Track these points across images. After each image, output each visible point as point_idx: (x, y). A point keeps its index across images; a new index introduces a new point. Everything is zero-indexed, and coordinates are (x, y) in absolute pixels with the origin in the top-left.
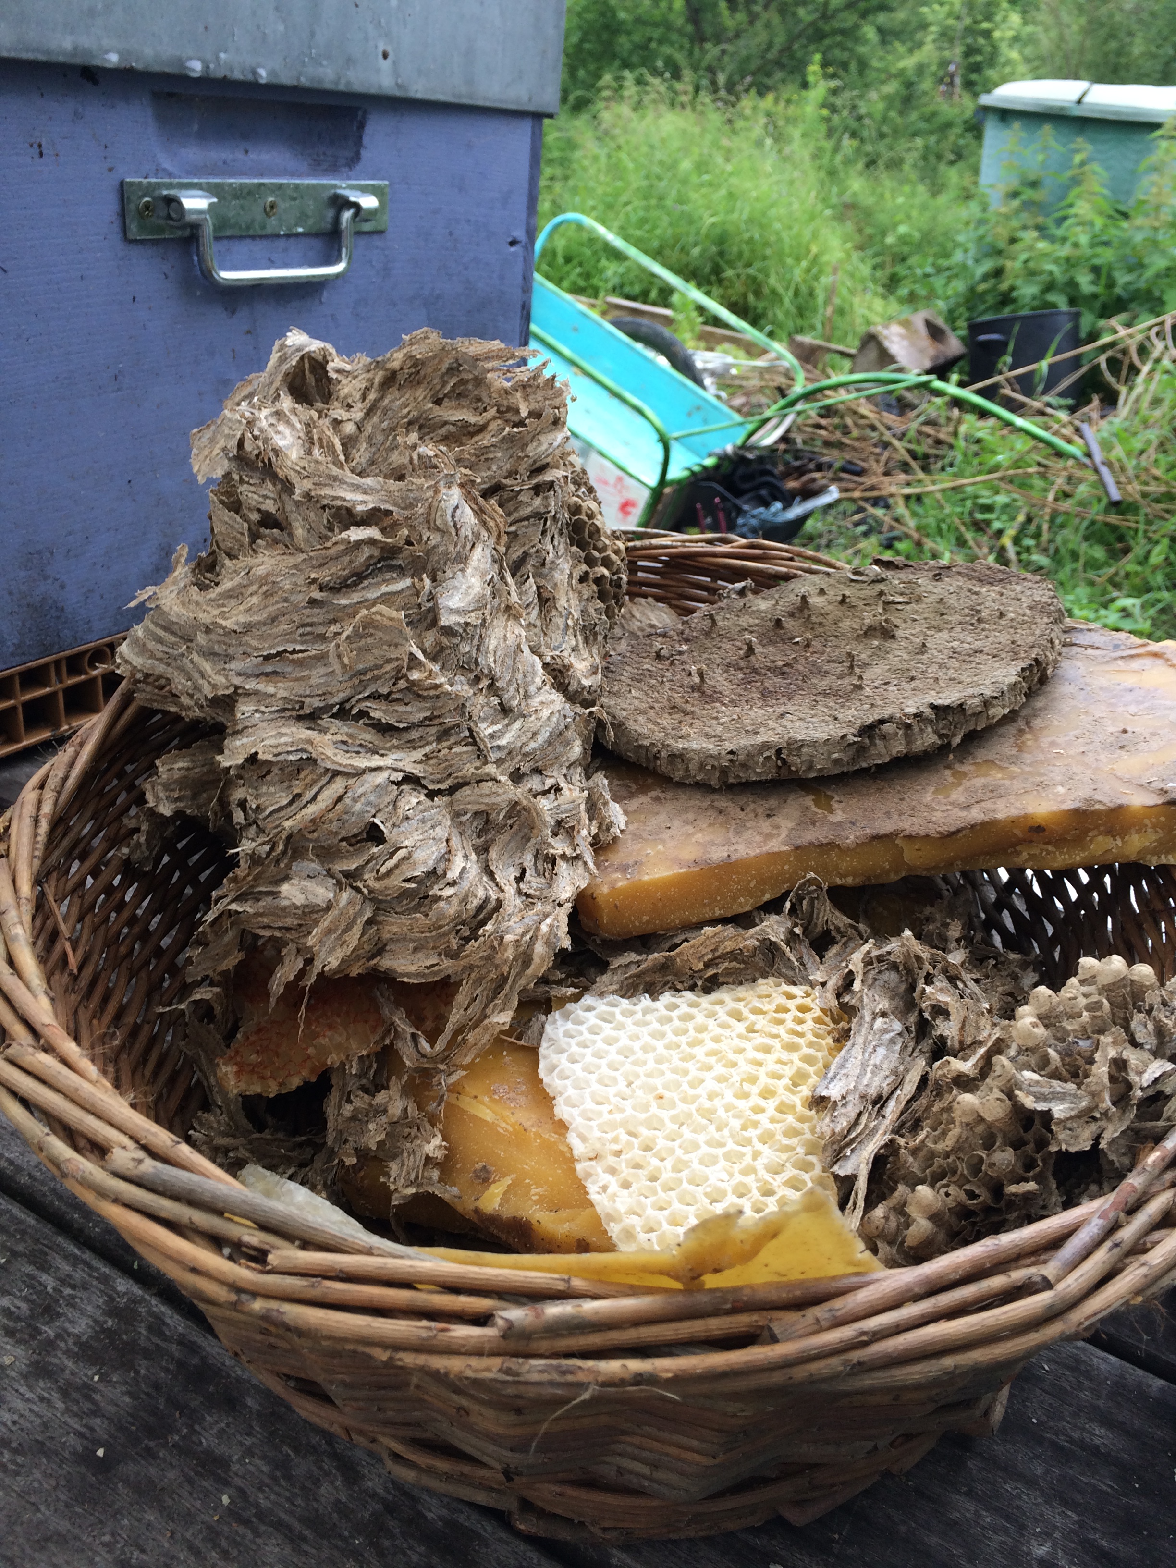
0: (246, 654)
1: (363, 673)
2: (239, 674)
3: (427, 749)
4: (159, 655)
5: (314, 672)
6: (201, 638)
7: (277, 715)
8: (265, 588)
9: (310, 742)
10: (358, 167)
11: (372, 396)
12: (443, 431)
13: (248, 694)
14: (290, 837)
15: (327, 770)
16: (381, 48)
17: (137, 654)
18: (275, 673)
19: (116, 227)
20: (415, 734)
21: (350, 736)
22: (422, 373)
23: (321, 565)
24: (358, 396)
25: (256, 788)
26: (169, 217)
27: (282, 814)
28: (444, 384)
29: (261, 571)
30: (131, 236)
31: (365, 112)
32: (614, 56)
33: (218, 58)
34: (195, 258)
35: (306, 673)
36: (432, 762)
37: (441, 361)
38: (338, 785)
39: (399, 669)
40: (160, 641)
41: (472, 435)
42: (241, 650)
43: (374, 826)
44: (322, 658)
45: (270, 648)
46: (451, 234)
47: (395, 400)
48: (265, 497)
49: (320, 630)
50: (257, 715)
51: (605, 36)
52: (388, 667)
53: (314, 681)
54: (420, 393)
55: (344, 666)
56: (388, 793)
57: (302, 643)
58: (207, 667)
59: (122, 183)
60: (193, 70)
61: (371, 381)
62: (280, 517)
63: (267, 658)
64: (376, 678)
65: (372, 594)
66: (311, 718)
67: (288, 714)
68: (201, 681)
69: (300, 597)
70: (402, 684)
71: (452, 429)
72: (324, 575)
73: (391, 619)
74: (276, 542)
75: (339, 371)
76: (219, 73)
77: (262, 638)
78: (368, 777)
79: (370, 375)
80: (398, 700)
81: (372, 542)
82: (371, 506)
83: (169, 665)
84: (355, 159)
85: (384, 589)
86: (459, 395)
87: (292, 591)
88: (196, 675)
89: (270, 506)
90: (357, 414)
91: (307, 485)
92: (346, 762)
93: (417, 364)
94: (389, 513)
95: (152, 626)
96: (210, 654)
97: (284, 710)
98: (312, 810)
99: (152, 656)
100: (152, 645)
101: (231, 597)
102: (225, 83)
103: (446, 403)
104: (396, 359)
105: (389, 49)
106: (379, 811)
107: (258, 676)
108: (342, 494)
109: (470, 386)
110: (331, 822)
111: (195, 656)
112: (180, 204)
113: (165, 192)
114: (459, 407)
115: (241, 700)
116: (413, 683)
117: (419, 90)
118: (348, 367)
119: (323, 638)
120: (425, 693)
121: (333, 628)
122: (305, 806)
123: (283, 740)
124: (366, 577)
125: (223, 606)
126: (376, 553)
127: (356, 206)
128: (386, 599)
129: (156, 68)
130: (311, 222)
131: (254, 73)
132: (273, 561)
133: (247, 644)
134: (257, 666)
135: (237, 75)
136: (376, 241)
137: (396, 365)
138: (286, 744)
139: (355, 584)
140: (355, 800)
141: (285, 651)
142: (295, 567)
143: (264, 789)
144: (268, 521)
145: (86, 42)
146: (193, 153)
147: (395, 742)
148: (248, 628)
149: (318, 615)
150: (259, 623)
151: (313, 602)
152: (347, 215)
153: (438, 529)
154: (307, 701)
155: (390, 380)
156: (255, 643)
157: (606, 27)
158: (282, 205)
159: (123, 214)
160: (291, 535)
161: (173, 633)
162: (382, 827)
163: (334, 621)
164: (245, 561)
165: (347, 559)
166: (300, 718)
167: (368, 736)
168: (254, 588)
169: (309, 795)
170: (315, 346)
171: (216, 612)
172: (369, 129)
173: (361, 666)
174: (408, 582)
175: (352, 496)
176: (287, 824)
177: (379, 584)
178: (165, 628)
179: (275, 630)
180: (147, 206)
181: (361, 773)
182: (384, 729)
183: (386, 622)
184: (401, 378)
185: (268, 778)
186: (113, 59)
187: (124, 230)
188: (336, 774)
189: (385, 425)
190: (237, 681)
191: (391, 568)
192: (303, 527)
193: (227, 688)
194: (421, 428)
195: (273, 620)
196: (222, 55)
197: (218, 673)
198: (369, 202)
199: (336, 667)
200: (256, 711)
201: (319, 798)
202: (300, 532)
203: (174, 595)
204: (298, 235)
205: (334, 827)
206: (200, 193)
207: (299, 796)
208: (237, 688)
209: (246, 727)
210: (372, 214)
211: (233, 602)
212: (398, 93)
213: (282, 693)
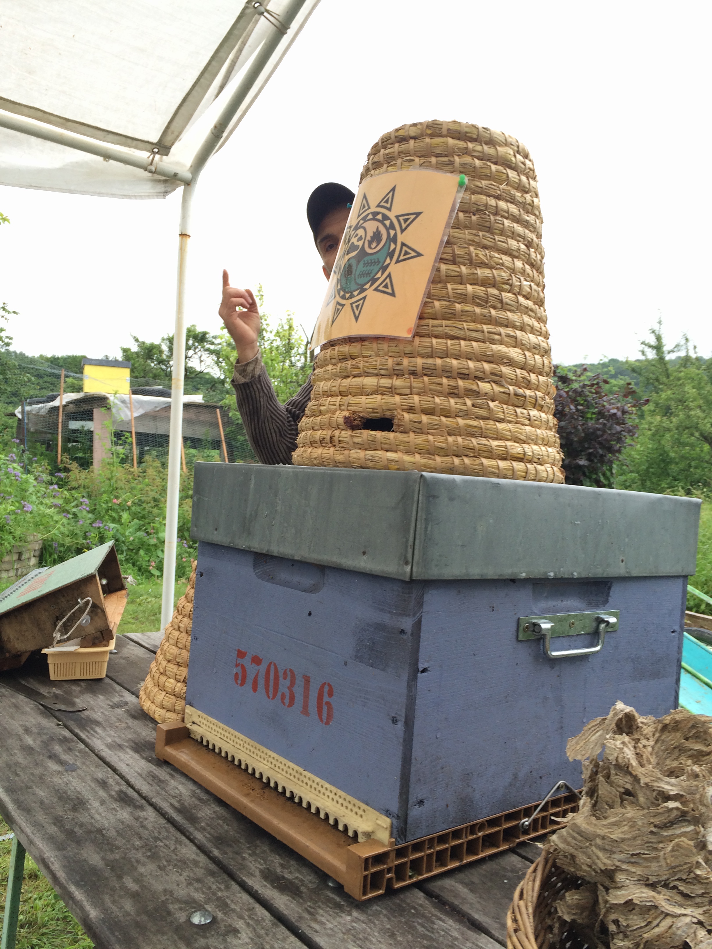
0: (621, 852)
1: (674, 867)
2: (619, 861)
3: (705, 908)
4: (573, 844)
5: (653, 864)
6: (599, 841)
7: (636, 882)
8: (631, 824)
9: (654, 897)
10: (607, 605)
11: (657, 735)
12: (690, 753)
13: (622, 870)
14: (647, 942)
15: (662, 912)
16: (621, 558)
17: (561, 842)
18: (635, 862)
19: (514, 636)
20: (698, 900)
21: (671, 897)
22: (679, 726)
23: (655, 816)
24: (651, 734)
25: (626, 916)
26: (534, 631)
27: (641, 930)
28: (690, 732)
29: (628, 815)
30: (519, 639)
31: (612, 583)
32: (668, 475)
33: (560, 571)
34: (542, 647)
35: (649, 864)
36: (707, 915)
37: (689, 722)
38: (668, 921)
39: (690, 868)
40: (574, 838)
41: (704, 756)
42: (619, 849)
43: (686, 943)
44: (656, 858)
45: (633, 850)
46: (645, 629)
47: (667, 737)
48: (627, 782)
49: (655, 845)
50: (628, 881)
51: (662, 465)
52: (686, 866)
53: (653, 869)
54: (678, 734)
55: (667, 864)
56: (692, 928)
57: (648, 850)
58: (600, 854)
59: (519, 619)
60: (550, 576)
61: (656, 728)
62: (632, 791)
63: (633, 855)
64: (680, 871)
65: (678, 832)
66: (652, 886)
67: (642, 882)
68: (597, 861)
69: (645, 829)
70: (692, 875)
71: (695, 752)
72: (657, 821)
73: (688, 845)
74: (633, 803)
75: (642, 723)
76: (559, 576)
77: (629, 846)
78: (683, 918)
79: (655, 725)
80: (689, 882)
81: (677, 808)
82: (675, 792)
83: (576, 849)
84: (606, 601)
85: (683, 830)
86: (697, 737)
87: (642, 826)
88: (595, 858)
89: (628, 786)
90: (652, 743)
91: (647, 780)
92: (671, 909)
93: (677, 722)
94: (682, 796)
95: (571, 831)
96: (602, 849)
97: (639, 880)
98: (657, 930)
99: (568, 844)
100: (570, 839)
101: (614, 825)
102: (562, 578)
103: (690, 740)
104: (667, 719)
105: (624, 558)
106: (688, 936)
107: (628, 863)
108: (663, 786)
109: (702, 734)
110: (667, 938)
111: (594, 848)
112: (540, 626)
113: (533, 621)
114: (697, 742)
115: (619, 872)
116: (697, 876)
117: (635, 573)
118: (645, 721)
119: (656, 849)
120: (702, 881)
121: (661, 845)
122: (653, 928)
123: (644, 895)
124: (674, 824)
125: (610, 828)
126: (679, 813)
127: (608, 622)
128: (683, 834)
129: (538, 577)
130: (587, 629)
131: (572, 574)
132: (634, 812)
133: (621, 847)
134: (628, 858)
135: (566, 576)
136: (613, 635)
137: (667, 722)
138: (645, 897)
139: (670, 826)
140: (678, 929)
141: (640, 853)
142: (643, 815)
143: (631, 917)
144: (628, 793)
145: (516, 570)
146: (543, 604)
147: (690, 903)
148: (623, 840)
149: (654, 838)
150: (628, 839)
151: (652, 832)
152: (603, 626)
153: (705, 805)
154: (650, 877)
155: (665, 728)
156: (626, 847)
157: (663, 461)
158: (577, 623)
159: (517, 631)
160: (637, 800)
161: (582, 836)
162: (690, 944)
163: (661, 842)
164: (618, 810)
165: (667, 815)
166: (648, 885)
167: (678, 898)
168: (625, 823)
169: (655, 923)
170: (628, 709)
171: (607, 831)
172: (613, 589)
173: (673, 865)
174: (692, 828)
175: (667, 787)
176: (646, 935)
177: (679, 828)
178: (578, 833)
179: (634, 843)
180: (527, 627)
181: (679, 916)
182: (686, 896)
183: (686, 846)
184: (670, 727)
185: (634, 911)
186: (524, 575)
187: (517, 637)
188: (667, 915)
189: (663, 748)
190: (618, 864)
191: (686, 821)
192: (643, 797)
193: (612, 866)
194: (680, 750)
195: (634, 838)
196: (562, 569)
197: (607, 858)
198: (613, 620)
199: (663, 863)
200: (627, 879)
201: (661, 925)
202: (642, 799)
203: (582, 819)
204: (582, 634)
205: (668, 940)
206: (546, 621)
207: (649, 923)
208: (617, 866)
209: (623, 886)
210: (614, 625)
211: (615, 827)
212: (627, 575)
213: (639, 873)
